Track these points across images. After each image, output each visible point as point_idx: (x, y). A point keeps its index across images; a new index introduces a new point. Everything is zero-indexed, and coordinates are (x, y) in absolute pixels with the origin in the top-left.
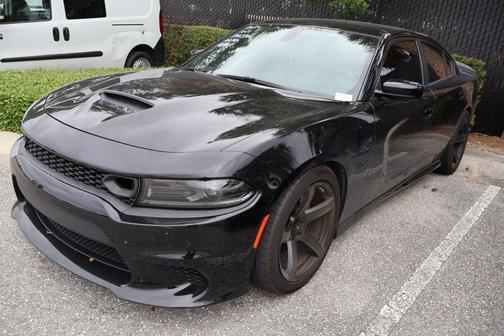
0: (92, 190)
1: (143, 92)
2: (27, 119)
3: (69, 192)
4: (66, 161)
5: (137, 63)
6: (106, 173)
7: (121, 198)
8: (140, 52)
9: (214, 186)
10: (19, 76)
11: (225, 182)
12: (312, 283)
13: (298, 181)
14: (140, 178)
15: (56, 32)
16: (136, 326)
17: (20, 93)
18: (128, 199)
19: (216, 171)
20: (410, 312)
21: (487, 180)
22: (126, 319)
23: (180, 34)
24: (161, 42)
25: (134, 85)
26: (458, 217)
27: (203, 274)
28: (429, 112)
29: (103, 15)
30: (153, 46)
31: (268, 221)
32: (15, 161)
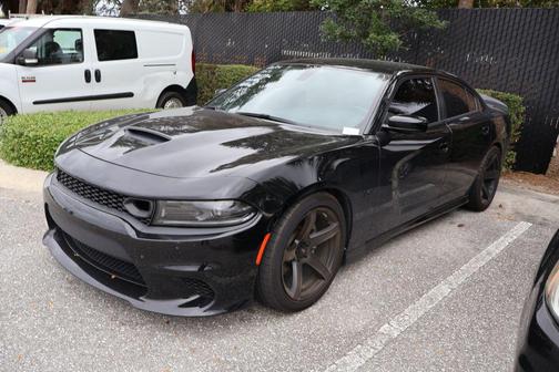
0: (114, 212)
1: (171, 129)
2: (59, 154)
3: (97, 216)
4: (93, 187)
5: (169, 104)
6: (127, 197)
7: (139, 219)
8: (172, 93)
9: (220, 207)
10: (51, 117)
11: (231, 203)
12: (319, 305)
13: (298, 206)
14: (156, 200)
15: (87, 74)
16: (152, 335)
17: (52, 133)
18: (145, 219)
19: (224, 193)
20: (409, 330)
21: (519, 216)
22: (143, 330)
23: (214, 73)
24: (193, 82)
25: (163, 122)
26: (479, 250)
27: (211, 287)
28: (445, 146)
29: (136, 56)
30: (185, 86)
31: (269, 240)
32: (47, 190)
